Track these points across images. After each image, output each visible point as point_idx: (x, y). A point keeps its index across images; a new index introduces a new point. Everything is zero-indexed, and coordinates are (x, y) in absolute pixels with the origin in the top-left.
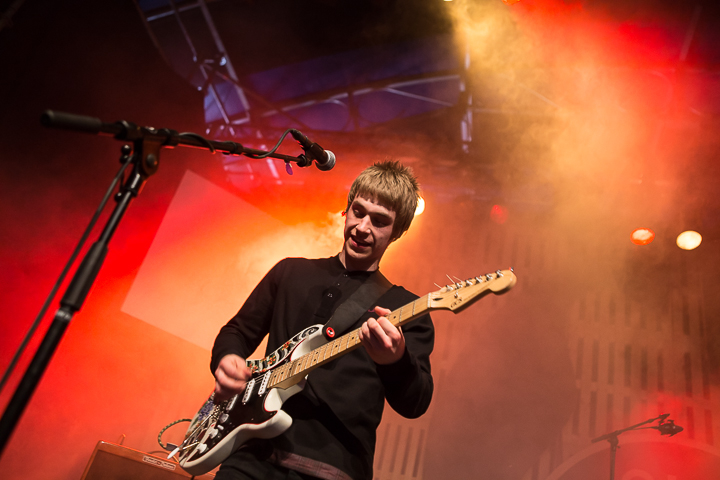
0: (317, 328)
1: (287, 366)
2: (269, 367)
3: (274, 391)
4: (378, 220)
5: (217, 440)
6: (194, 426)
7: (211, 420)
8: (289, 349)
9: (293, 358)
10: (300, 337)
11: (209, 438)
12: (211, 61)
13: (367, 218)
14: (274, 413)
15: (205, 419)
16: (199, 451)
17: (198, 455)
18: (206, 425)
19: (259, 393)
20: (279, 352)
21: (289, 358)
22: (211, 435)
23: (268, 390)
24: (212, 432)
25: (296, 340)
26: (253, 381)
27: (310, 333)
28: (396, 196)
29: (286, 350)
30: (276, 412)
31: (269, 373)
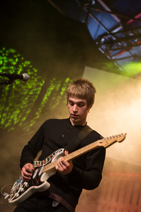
0: (62, 150)
1: (50, 164)
2: (44, 165)
3: (44, 174)
4: (79, 105)
5: (23, 192)
6: (15, 187)
7: (21, 185)
8: (51, 158)
9: (52, 162)
10: (56, 153)
11: (20, 191)
12: (87, 4)
13: (75, 105)
14: (43, 182)
15: (19, 184)
16: (16, 196)
17: (16, 198)
18: (19, 187)
19: (39, 175)
20: (48, 159)
21: (51, 162)
22: (21, 190)
23: (42, 173)
24: (21, 189)
25: (54, 154)
26: (37, 170)
27: (59, 152)
28: (84, 94)
29: (50, 158)
30: (44, 182)
31: (43, 167)
